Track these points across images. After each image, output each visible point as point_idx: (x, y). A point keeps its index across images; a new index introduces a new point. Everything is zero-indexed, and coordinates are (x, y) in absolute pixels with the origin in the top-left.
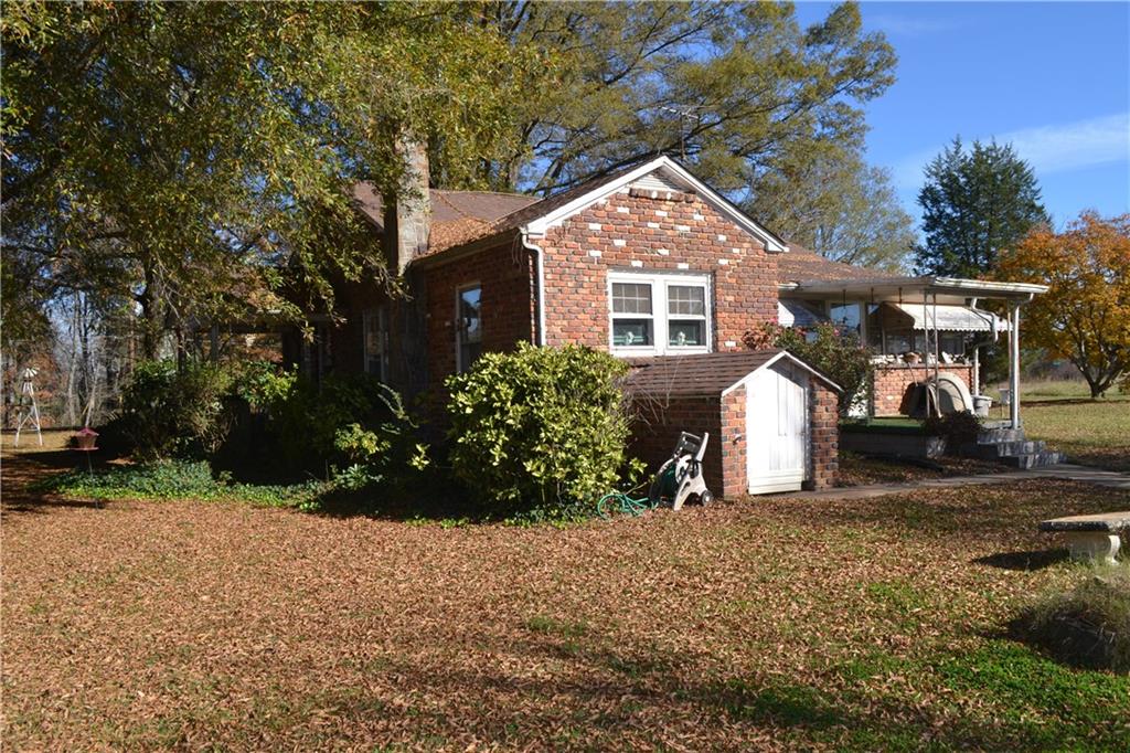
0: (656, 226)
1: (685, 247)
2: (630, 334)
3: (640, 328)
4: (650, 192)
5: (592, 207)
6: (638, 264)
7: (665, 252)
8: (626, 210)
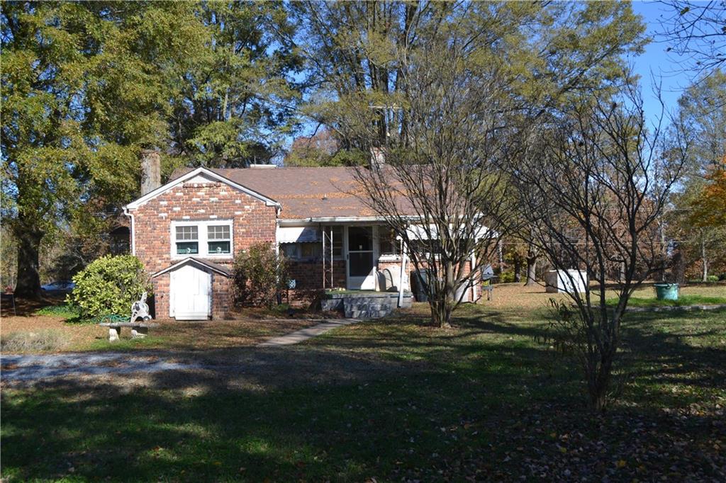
0: (198, 199)
1: (213, 208)
2: (189, 249)
3: (194, 246)
4: (193, 184)
5: (163, 194)
6: (188, 217)
7: (203, 211)
8: (182, 194)
